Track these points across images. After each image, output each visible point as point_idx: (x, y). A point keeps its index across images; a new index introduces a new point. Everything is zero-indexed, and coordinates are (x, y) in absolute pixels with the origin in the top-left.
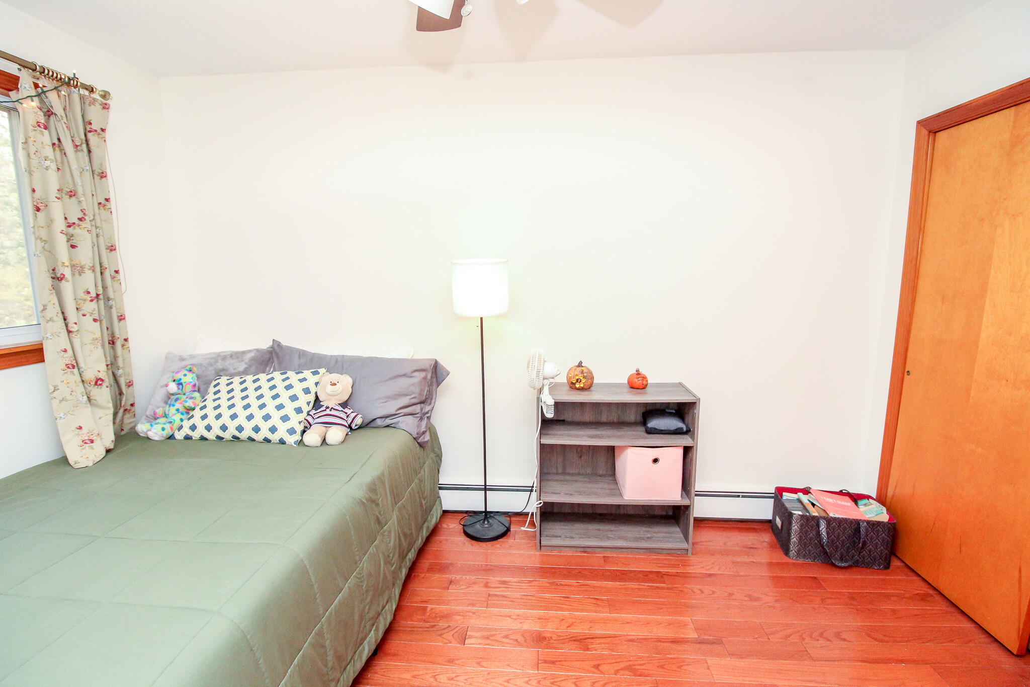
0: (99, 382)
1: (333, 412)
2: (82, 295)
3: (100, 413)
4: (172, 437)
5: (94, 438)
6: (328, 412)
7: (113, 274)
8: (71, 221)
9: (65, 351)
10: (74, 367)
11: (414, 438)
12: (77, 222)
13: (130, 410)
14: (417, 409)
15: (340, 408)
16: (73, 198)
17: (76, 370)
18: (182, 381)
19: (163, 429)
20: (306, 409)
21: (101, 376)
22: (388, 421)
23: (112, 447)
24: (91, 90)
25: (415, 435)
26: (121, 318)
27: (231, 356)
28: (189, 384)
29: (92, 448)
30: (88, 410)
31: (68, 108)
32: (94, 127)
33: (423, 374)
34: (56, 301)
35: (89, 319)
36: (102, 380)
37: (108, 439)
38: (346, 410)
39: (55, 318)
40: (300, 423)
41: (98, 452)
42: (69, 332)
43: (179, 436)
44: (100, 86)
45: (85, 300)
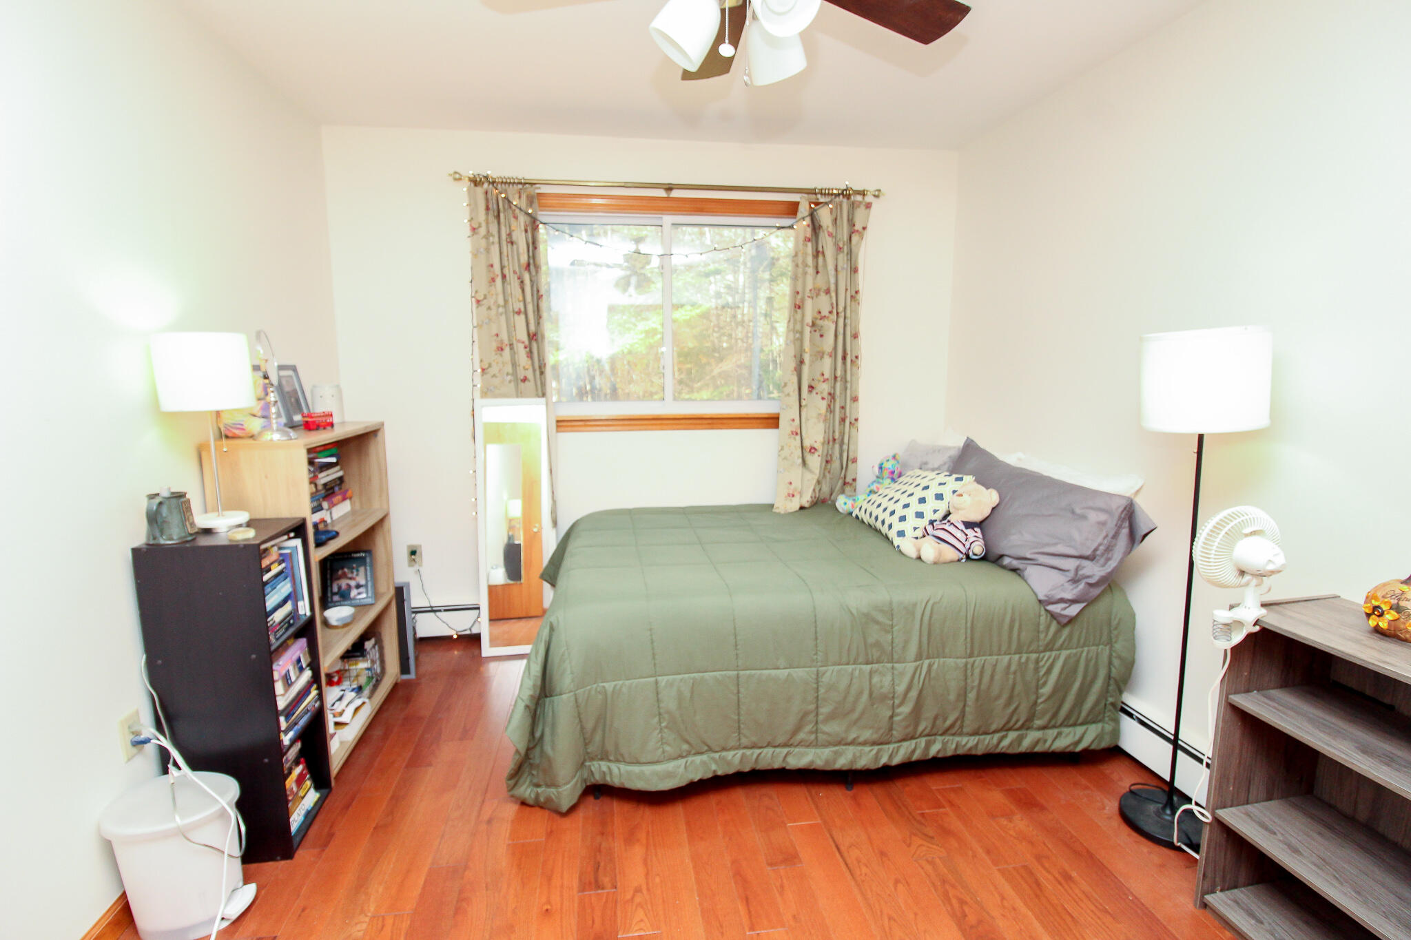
0: (813, 451)
1: (951, 529)
2: (818, 376)
3: (808, 476)
4: (851, 514)
5: (795, 494)
6: (946, 527)
7: (854, 359)
8: (823, 314)
9: (793, 420)
10: (797, 434)
11: (1040, 601)
12: (827, 314)
13: (851, 484)
14: (1070, 564)
15: (962, 527)
16: (828, 296)
17: (798, 438)
18: (883, 466)
19: (845, 504)
20: (929, 516)
21: (816, 446)
22: (1015, 563)
23: (807, 505)
24: (863, 193)
25: (1041, 597)
26: (855, 399)
27: (939, 451)
28: (887, 469)
29: (791, 500)
30: (800, 470)
31: (838, 218)
32: (856, 228)
33: (1102, 517)
34: (795, 379)
35: (819, 396)
36: (816, 449)
37: (806, 500)
38: (969, 532)
39: (791, 393)
40: (915, 529)
41: (794, 505)
42: (800, 406)
43: (854, 515)
44: (871, 187)
45: (819, 381)
